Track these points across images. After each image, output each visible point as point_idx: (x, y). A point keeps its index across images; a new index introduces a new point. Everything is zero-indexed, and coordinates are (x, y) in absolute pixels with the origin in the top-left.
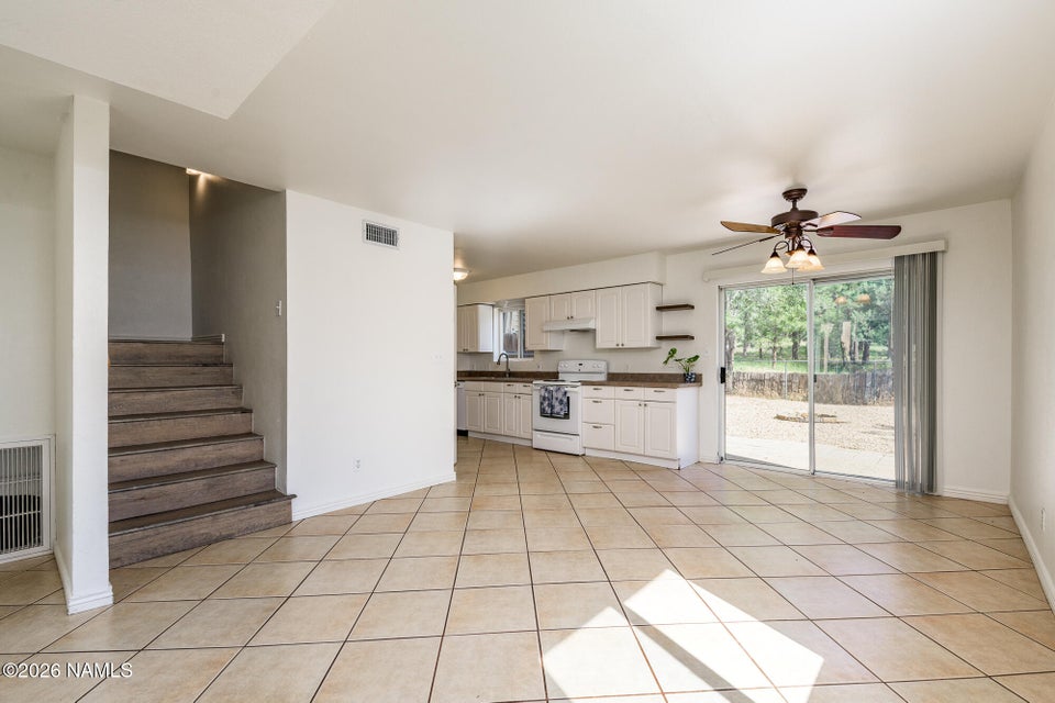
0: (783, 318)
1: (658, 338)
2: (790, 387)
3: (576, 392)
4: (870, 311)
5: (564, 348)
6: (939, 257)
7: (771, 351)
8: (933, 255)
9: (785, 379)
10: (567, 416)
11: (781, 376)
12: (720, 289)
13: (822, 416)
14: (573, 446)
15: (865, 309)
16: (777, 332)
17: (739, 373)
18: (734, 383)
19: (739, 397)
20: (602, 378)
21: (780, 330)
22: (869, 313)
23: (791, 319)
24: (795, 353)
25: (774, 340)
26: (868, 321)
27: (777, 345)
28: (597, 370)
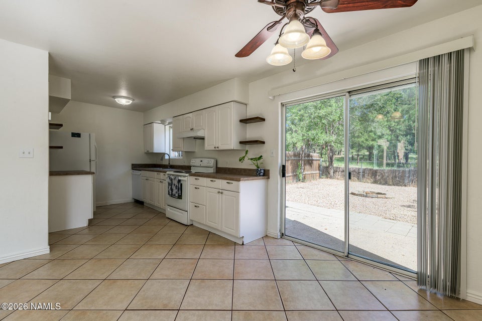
0: (362, 139)
1: (241, 143)
2: (363, 176)
3: (185, 181)
4: (409, 136)
5: (196, 151)
6: (466, 56)
7: (356, 156)
8: (460, 54)
9: (361, 171)
10: (180, 197)
11: (359, 169)
12: (282, 105)
13: (378, 193)
14: (184, 218)
15: (406, 135)
16: (360, 147)
17: (337, 168)
18: (334, 172)
19: (336, 180)
20: (211, 170)
21: (362, 145)
22: (408, 137)
23: (367, 140)
24: (370, 158)
25: (358, 151)
26: (408, 141)
27: (360, 153)
28: (209, 165)
